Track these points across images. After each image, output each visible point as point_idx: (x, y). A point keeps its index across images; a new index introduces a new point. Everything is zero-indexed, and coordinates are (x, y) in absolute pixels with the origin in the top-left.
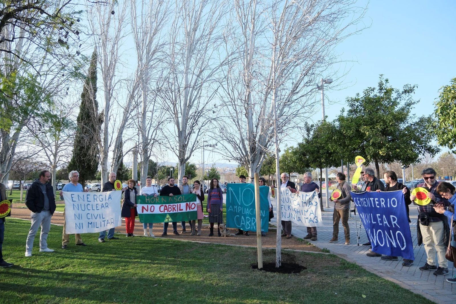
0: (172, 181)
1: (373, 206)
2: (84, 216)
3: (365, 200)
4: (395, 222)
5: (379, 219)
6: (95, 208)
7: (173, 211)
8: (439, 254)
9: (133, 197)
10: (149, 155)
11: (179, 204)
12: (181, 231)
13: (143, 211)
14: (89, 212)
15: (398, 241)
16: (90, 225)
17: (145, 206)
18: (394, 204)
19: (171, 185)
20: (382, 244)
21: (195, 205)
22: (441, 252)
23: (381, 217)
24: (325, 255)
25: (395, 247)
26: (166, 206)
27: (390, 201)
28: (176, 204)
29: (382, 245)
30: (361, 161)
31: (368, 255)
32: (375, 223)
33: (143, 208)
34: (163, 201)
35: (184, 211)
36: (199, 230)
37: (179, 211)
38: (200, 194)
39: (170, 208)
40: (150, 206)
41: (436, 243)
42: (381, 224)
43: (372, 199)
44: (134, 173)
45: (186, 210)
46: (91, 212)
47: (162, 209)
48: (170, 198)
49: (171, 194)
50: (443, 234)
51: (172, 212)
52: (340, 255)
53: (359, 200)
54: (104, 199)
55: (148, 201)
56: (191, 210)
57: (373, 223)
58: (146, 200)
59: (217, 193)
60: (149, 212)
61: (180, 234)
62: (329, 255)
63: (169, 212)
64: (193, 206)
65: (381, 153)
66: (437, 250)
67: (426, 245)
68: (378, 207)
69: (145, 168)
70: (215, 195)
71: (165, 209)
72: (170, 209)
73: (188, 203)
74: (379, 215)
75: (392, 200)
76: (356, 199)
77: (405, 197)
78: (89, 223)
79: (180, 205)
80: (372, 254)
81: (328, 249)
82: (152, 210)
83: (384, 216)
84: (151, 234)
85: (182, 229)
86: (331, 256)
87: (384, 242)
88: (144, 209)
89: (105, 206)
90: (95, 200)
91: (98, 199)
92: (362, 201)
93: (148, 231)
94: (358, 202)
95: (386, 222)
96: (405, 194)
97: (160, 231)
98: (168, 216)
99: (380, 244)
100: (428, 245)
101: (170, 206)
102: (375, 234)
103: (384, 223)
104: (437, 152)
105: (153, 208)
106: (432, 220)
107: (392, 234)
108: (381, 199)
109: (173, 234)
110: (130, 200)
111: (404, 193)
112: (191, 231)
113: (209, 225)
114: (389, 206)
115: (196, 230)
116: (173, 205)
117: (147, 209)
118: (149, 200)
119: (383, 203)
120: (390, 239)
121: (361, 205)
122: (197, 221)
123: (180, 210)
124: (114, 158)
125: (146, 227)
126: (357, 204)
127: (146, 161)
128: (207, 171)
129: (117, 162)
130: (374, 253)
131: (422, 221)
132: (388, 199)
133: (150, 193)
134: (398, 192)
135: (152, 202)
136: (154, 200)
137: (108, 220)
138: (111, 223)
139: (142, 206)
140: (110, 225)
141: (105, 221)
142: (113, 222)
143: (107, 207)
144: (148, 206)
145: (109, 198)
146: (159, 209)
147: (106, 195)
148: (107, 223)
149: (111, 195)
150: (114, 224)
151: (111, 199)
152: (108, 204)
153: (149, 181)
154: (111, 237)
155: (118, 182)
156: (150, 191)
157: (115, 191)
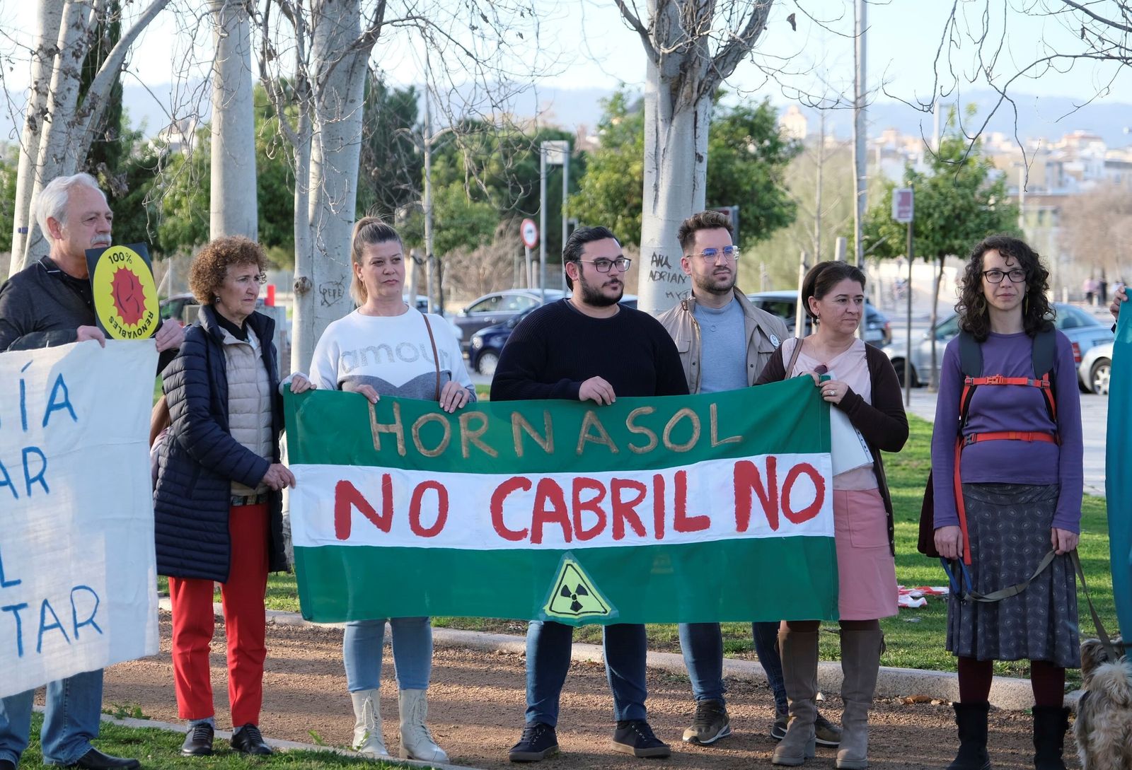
0: (600, 262)
7: (618, 533)
9: (252, 403)
10: (364, 26)
11: (669, 474)
12: (684, 719)
13: (343, 528)
17: (367, 480)
19: (594, 299)
21: (819, 481)
26: (548, 489)
28: (646, 477)
33: (346, 495)
34: (528, 441)
35: (723, 528)
36: (854, 718)
37: (673, 537)
38: (863, 387)
39: (593, 505)
40: (405, 481)
44: (226, 185)
45: (742, 523)
47: (519, 509)
48: (589, 416)
49: (594, 387)
51: (605, 540)
54: (11, 411)
55: (390, 438)
56: (788, 529)
58: (376, 427)
59: (1028, 384)
60: (401, 536)
61: (675, 746)
63: (577, 544)
64: (803, 493)
69: (331, 136)
70: (1004, 397)
71: (540, 516)
72: (589, 520)
73: (759, 461)
79: (681, 479)
82: (427, 520)
84: (416, 735)
85: (692, 707)
88: (356, 514)
89: (17, 477)
93: (388, 710)
97: (489, 715)
98: (572, 577)
101: (587, 495)
105: (431, 497)
109: (609, 745)
110: (226, 429)
112: (779, 727)
113: (950, 685)
115: (821, 723)
116: (616, 484)
117: (380, 512)
118: (397, 428)
122: (829, 637)
123: (683, 523)
124: (48, 52)
125: (368, 678)
127: (339, 74)
128: (897, 175)
129: (75, 84)
133: (399, 373)
135: (423, 451)
136: (445, 438)
137: (45, 603)
138: (76, 626)
139: (335, 485)
140: (68, 640)
141: (23, 606)
142: (93, 616)
143: (37, 486)
144: (387, 480)
145: (52, 407)
146: (490, 514)
147: (22, 382)
148: (43, 628)
149: (65, 383)
150: (101, 632)
151: (71, 418)
152: (44, 459)
153: (388, 262)
154: (72, 751)
155: (121, 264)
156: (398, 350)
157: (102, 344)
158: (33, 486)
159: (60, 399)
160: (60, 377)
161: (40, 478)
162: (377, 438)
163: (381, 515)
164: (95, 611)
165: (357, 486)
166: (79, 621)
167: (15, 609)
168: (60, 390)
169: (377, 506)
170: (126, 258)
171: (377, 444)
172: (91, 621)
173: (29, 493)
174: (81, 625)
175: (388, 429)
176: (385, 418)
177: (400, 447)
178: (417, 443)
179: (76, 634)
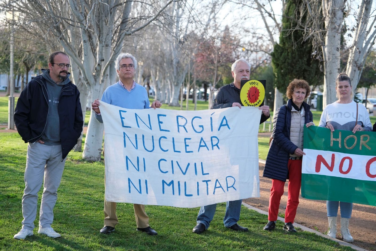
2: (152, 164)
6: (180, 146)
13: (318, 169)
14: (163, 155)
16: (168, 189)
17: (327, 155)
33: (320, 159)
40: (339, 156)
46: (170, 156)
47: (375, 168)
54: (207, 126)
55: (336, 143)
58: (332, 139)
60: (336, 173)
78: (164, 182)
82: (345, 169)
84: (344, 232)
88: (322, 165)
89: (209, 144)
90: (181, 128)
91: (189, 127)
105: (347, 162)
110: (289, 139)
117: (330, 165)
118: (339, 140)
133: (342, 121)
135: (347, 147)
136: (355, 143)
137: (217, 180)
138: (228, 187)
139: (317, 156)
140: (224, 191)
141: (209, 181)
142: (233, 185)
143: (215, 147)
144: (333, 155)
145: (221, 125)
146: (365, 169)
147: (211, 118)
148: (216, 187)
149: (226, 119)
150: (236, 190)
151: (228, 129)
152: (218, 140)
153: (344, 87)
154: (230, 223)
155: (253, 85)
156: (344, 114)
157: (240, 108)
158: (214, 147)
159: (224, 123)
160: (225, 116)
161: (217, 145)
162: (332, 143)
163: (330, 166)
164: (234, 184)
165: (324, 157)
166: (228, 186)
167: (207, 181)
168: (225, 120)
169: (329, 163)
170: (256, 84)
171: (332, 144)
172: (232, 186)
173: (213, 149)
174: (229, 187)
175: (336, 140)
176: (336, 136)
177: (340, 145)
178: (345, 144)
179: (228, 190)
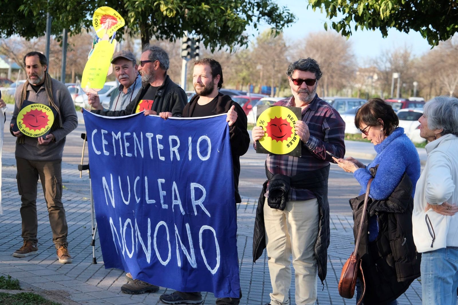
1: (152, 157)
3: (130, 139)
4: (200, 202)
5: (163, 193)
8: (300, 281)
15: (202, 252)
18: (204, 153)
20: (164, 259)
22: (305, 276)
23: (167, 187)
24: (7, 296)
25: (195, 266)
27: (194, 142)
29: (165, 263)
30: (109, 21)
31: (125, 290)
32: (153, 201)
41: (297, 254)
42: (165, 206)
43: (149, 135)
50: (313, 231)
52: (51, 293)
53: (108, 137)
57: (149, 201)
62: (19, 297)
65: (163, 8)
66: (297, 271)
67: (273, 260)
68: (162, 158)
74: (163, 181)
75: (200, 140)
76: (99, 132)
77: (230, 134)
80: (136, 286)
81: (15, 277)
83: (175, 185)
86: (26, 297)
87: (170, 255)
92: (117, 141)
94: (104, 142)
95: (179, 202)
96: (233, 125)
99: (160, 259)
100: (278, 260)
102: (149, 234)
103: (174, 202)
104: (289, 21)
106: (294, 197)
107: (189, 232)
108: (171, 138)
111: (230, 123)
114: (190, 158)
119: (176, 149)
120: (183, 248)
121: (112, 152)
126: (100, 148)
130: (141, 284)
131: (271, 197)
132: (190, 139)
134: (214, 121)
